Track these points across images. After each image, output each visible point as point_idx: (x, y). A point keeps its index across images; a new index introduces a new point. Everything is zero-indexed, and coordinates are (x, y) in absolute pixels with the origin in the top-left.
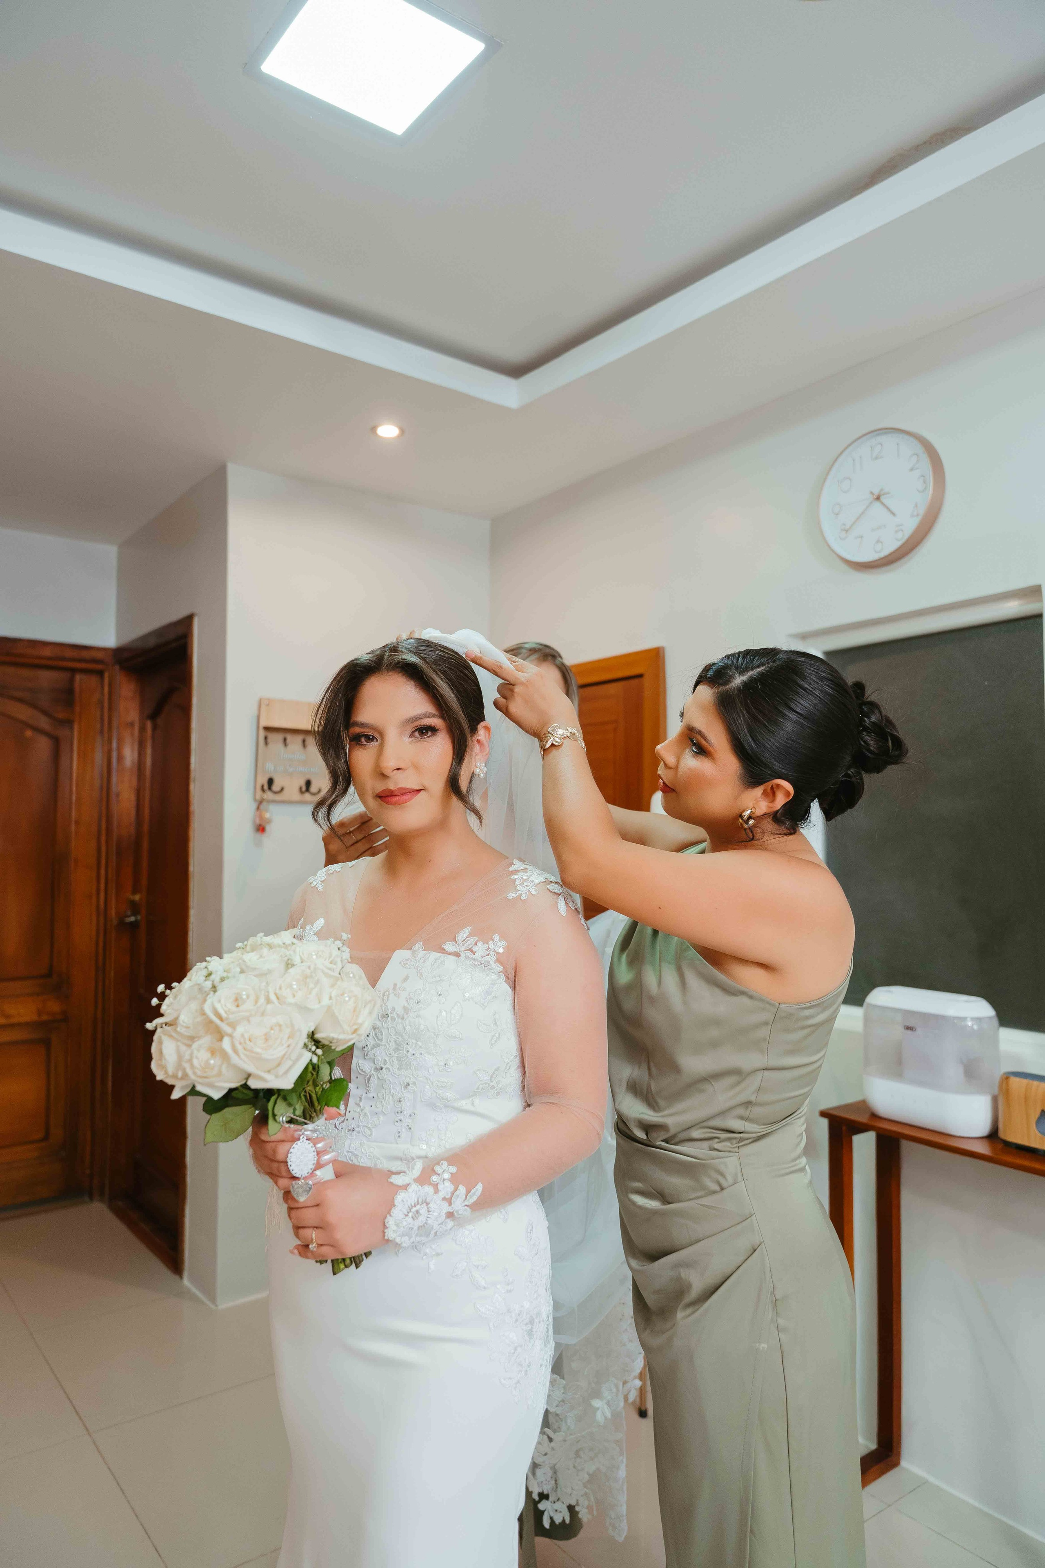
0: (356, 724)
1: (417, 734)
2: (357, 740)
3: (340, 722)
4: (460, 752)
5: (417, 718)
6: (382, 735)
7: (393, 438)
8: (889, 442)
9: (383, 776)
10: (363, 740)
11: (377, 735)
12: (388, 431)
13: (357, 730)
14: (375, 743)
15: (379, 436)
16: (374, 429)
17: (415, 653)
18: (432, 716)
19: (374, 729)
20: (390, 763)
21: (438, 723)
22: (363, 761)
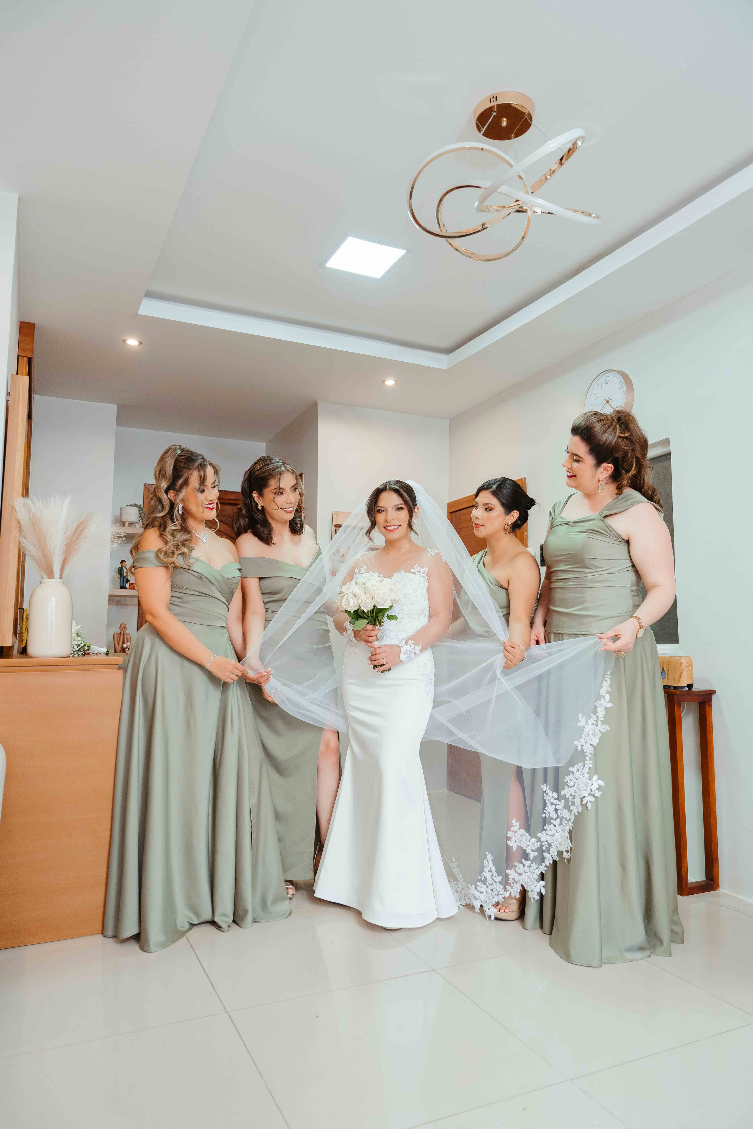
0: (378, 506)
1: (397, 510)
2: (379, 511)
3: (373, 507)
4: (411, 515)
5: (398, 505)
6: (387, 510)
7: (393, 385)
8: (611, 376)
9: (387, 522)
10: (380, 511)
11: (385, 510)
12: (390, 382)
13: (379, 508)
14: (384, 512)
15: (386, 385)
16: (383, 382)
17: (397, 486)
18: (402, 504)
19: (384, 508)
20: (389, 518)
21: (404, 506)
22: (380, 518)
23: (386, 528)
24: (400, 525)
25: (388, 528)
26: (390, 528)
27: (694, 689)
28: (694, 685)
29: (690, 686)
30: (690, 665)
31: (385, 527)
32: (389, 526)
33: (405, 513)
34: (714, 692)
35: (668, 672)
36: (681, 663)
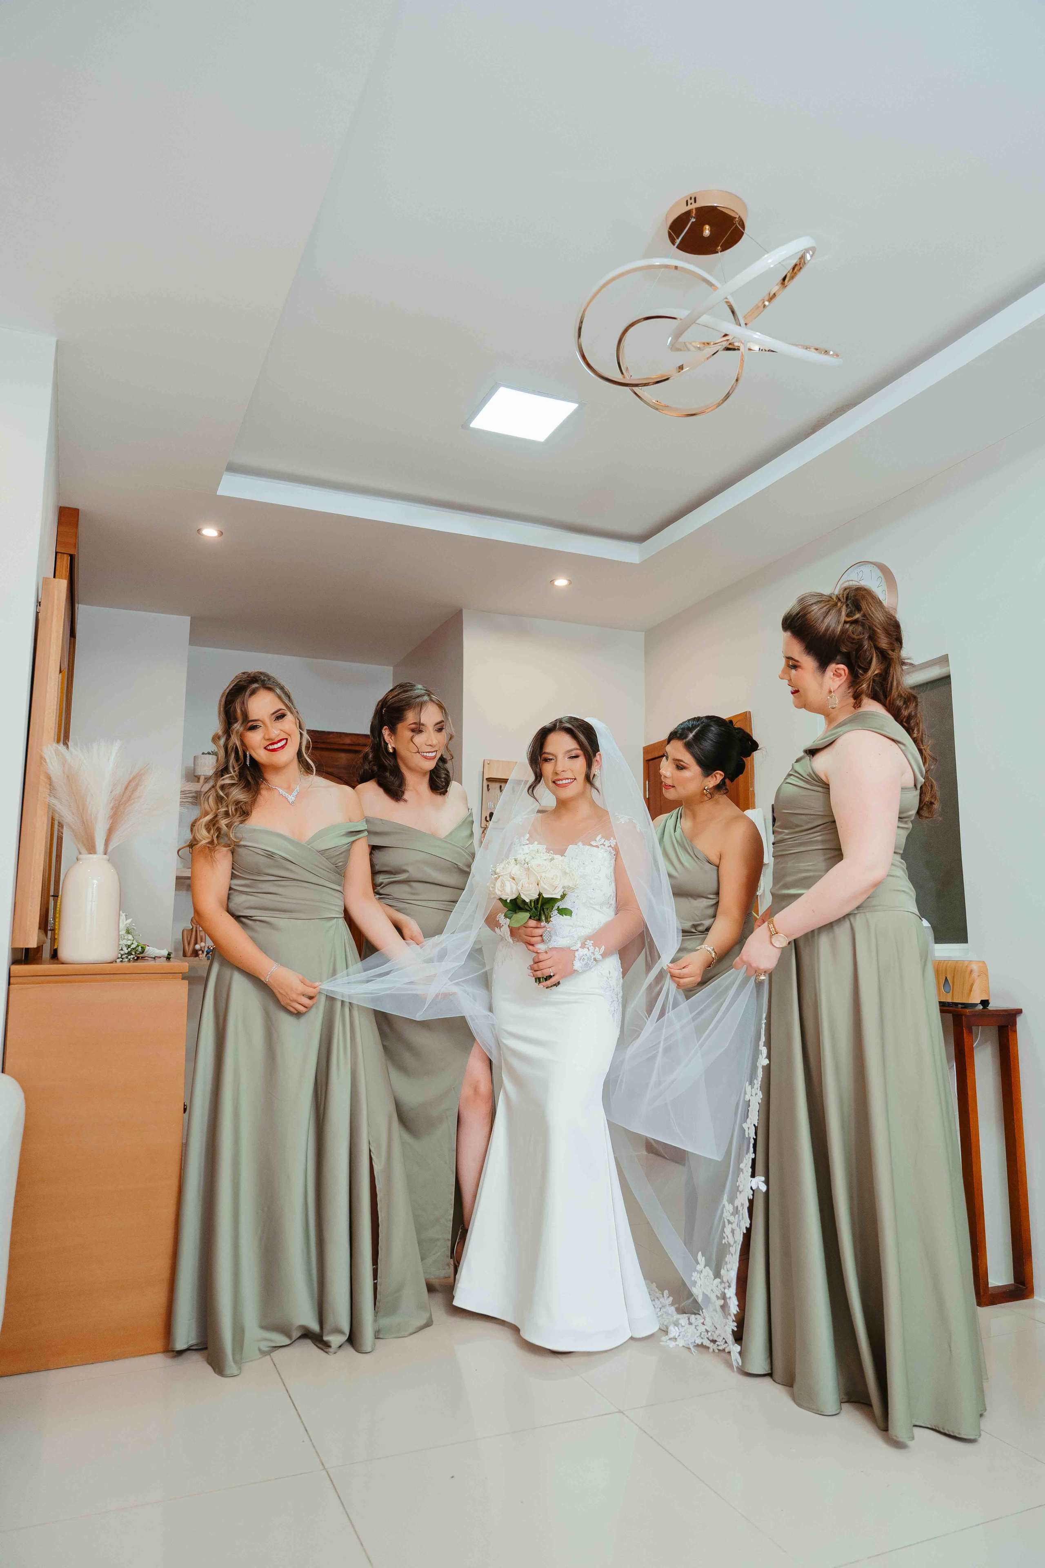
0: (545, 753)
1: (570, 757)
2: (546, 760)
3: (537, 754)
4: (589, 765)
5: (571, 750)
7: (565, 586)
9: (557, 774)
10: (548, 760)
11: (555, 758)
12: (561, 582)
13: (544, 757)
14: (553, 761)
15: (556, 586)
16: (552, 582)
17: (570, 724)
18: (577, 749)
19: (553, 755)
20: (559, 768)
21: (580, 752)
22: (548, 768)
23: (556, 782)
24: (575, 779)
25: (558, 782)
26: (560, 782)
27: (992, 1006)
28: (991, 1001)
29: (985, 1003)
30: (984, 972)
31: (554, 782)
32: (559, 780)
33: (581, 762)
34: (1019, 1012)
35: (953, 983)
36: (971, 971)
